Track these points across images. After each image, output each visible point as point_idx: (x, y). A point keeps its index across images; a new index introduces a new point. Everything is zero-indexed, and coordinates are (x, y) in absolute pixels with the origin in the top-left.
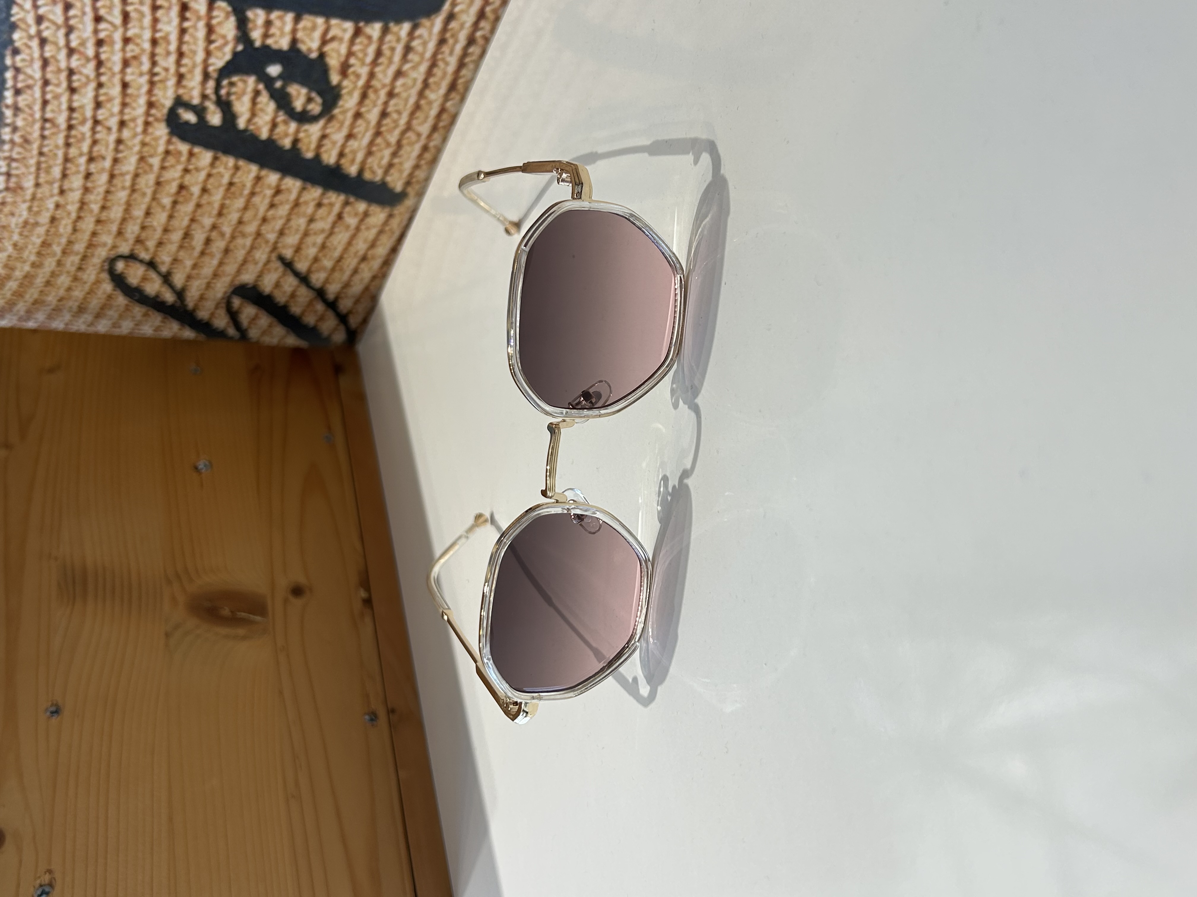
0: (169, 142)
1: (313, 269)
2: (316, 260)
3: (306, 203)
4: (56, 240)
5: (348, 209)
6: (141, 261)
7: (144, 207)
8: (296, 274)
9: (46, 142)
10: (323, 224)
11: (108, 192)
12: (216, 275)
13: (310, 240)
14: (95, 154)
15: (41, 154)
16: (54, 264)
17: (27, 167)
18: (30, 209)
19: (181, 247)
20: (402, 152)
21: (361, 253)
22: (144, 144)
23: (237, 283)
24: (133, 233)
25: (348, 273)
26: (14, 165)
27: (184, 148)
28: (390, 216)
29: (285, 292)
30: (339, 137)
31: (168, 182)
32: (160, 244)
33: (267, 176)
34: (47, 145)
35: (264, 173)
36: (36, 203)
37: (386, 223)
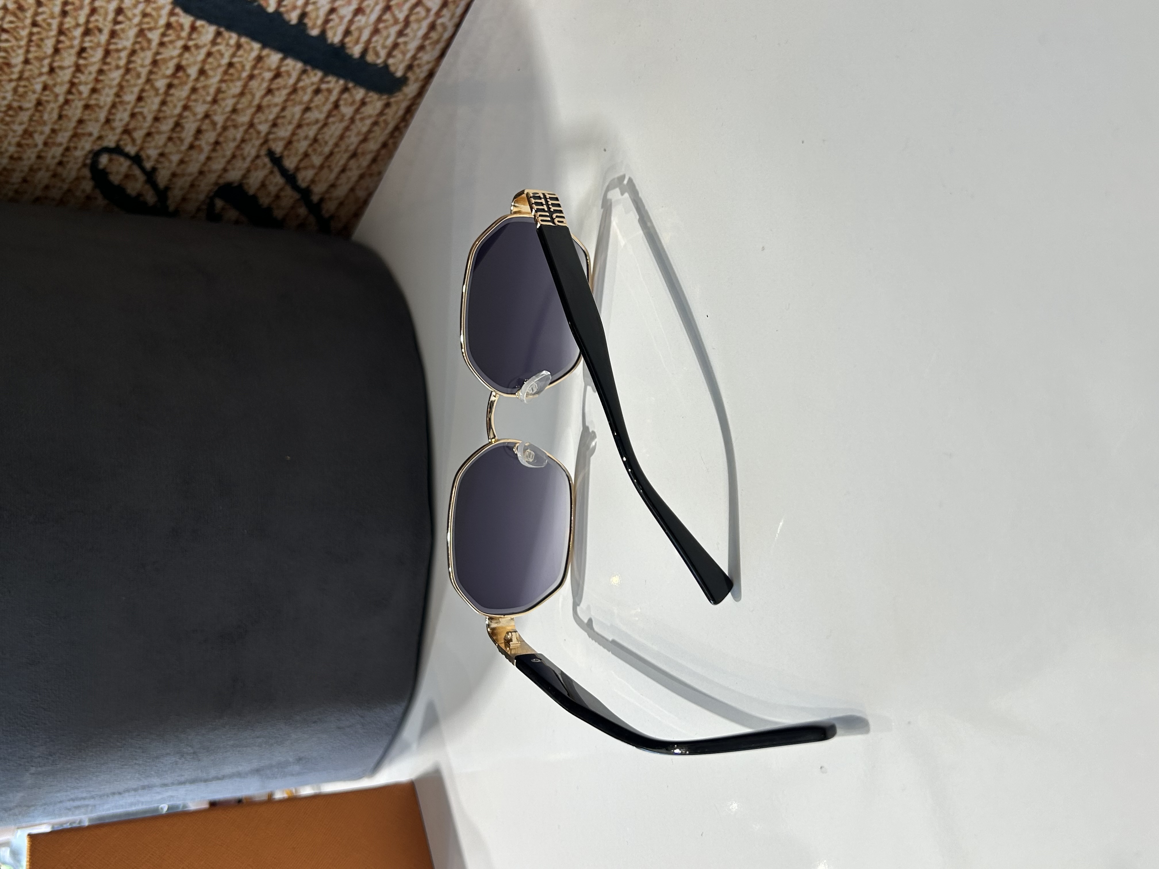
0: (172, 14)
1: (302, 165)
2: (306, 155)
3: (304, 89)
4: (39, 128)
5: (346, 96)
6: (127, 156)
7: (136, 90)
8: (284, 172)
9: (41, 10)
10: (317, 115)
11: (101, 72)
12: (201, 173)
13: (302, 133)
14: (91, 26)
15: (34, 24)
16: (33, 156)
17: (17, 39)
18: (15, 90)
19: (170, 139)
20: (408, 31)
21: (352, 148)
22: (145, 15)
23: (222, 181)
24: (121, 120)
25: (336, 170)
26: (5, 36)
27: (186, 20)
28: (387, 105)
29: (269, 193)
30: (347, 12)
31: (165, 61)
32: (149, 134)
33: (268, 56)
34: (42, 13)
35: (265, 52)
36: (22, 83)
37: (381, 113)
